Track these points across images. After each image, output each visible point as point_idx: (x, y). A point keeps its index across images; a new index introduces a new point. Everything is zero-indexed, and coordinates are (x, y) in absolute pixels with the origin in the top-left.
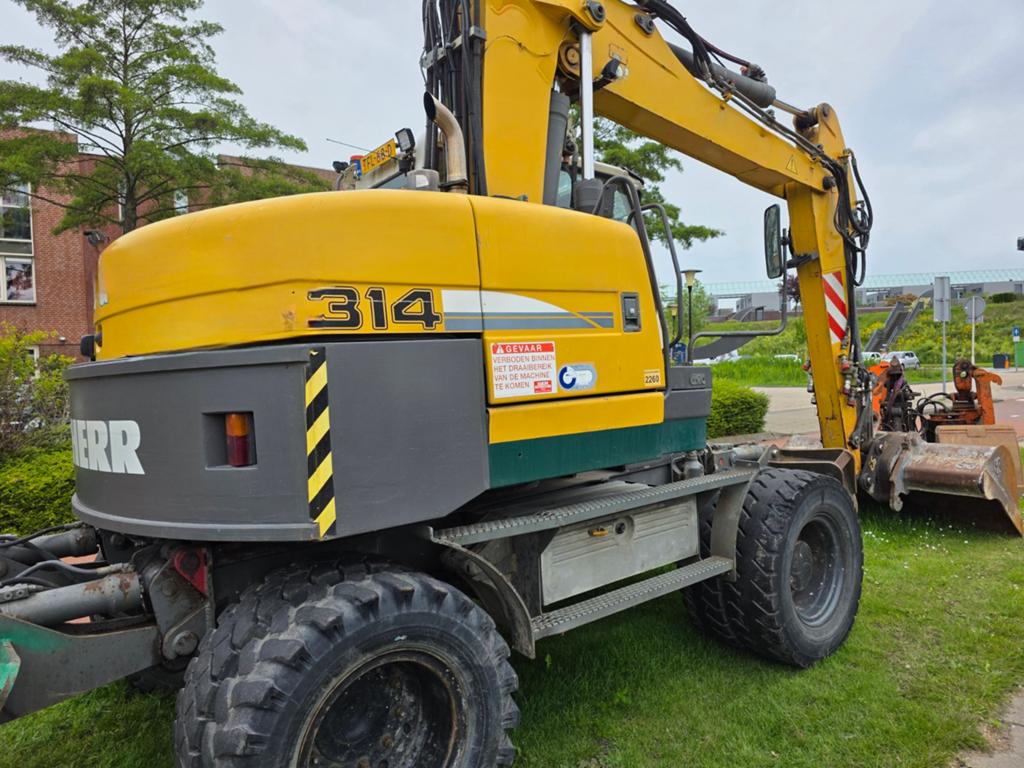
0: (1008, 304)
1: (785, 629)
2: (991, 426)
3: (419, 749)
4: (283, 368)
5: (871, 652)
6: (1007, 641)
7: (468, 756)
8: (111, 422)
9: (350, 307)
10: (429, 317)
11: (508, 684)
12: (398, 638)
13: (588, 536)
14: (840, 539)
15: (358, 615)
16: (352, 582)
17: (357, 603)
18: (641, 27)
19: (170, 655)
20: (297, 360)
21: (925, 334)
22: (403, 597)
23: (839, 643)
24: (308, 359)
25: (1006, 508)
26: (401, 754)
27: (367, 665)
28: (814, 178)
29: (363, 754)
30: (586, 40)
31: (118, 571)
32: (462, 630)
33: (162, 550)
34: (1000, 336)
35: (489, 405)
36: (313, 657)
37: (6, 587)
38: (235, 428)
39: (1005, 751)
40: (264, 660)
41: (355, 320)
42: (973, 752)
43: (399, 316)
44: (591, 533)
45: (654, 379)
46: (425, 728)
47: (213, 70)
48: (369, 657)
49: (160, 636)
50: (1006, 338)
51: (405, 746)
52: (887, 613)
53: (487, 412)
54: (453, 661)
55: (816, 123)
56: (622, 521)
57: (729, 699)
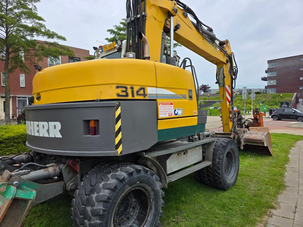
0: (259, 95)
1: (223, 180)
2: (263, 127)
3: (137, 213)
4: (108, 108)
5: (242, 186)
6: (274, 182)
7: (153, 214)
8: (49, 122)
9: (126, 91)
10: (145, 95)
11: (162, 195)
12: (137, 182)
13: (177, 155)
14: (234, 156)
15: (128, 176)
16: (124, 167)
17: (128, 173)
18: (184, 15)
19: (69, 189)
20: (113, 105)
21: (237, 102)
22: (138, 171)
23: (234, 184)
24: (116, 105)
25: (269, 149)
26: (132, 215)
27: (130, 190)
28: (224, 59)
29: (123, 215)
30: (172, 18)
31: (52, 166)
32: (152, 180)
33: (62, 160)
34: (257, 103)
35: (158, 119)
36: (118, 188)
37: (20, 171)
38: (92, 124)
39: (279, 209)
40: (104, 189)
41: (127, 95)
42: (272, 209)
43: (138, 94)
44: (178, 155)
45: (195, 113)
46: (139, 208)
47: (37, 14)
48: (130, 188)
49: (65, 184)
50: (258, 104)
51: (133, 213)
52: (244, 176)
53: (157, 121)
54: (149, 189)
55: (224, 44)
56: (185, 152)
57: (210, 199)
